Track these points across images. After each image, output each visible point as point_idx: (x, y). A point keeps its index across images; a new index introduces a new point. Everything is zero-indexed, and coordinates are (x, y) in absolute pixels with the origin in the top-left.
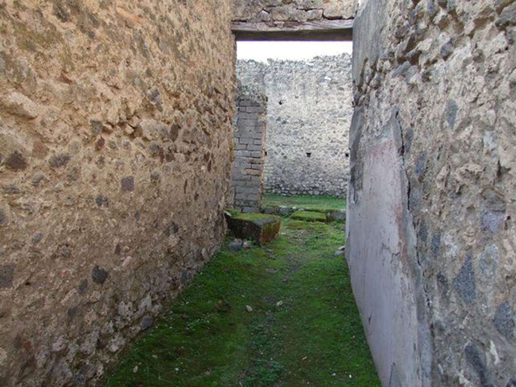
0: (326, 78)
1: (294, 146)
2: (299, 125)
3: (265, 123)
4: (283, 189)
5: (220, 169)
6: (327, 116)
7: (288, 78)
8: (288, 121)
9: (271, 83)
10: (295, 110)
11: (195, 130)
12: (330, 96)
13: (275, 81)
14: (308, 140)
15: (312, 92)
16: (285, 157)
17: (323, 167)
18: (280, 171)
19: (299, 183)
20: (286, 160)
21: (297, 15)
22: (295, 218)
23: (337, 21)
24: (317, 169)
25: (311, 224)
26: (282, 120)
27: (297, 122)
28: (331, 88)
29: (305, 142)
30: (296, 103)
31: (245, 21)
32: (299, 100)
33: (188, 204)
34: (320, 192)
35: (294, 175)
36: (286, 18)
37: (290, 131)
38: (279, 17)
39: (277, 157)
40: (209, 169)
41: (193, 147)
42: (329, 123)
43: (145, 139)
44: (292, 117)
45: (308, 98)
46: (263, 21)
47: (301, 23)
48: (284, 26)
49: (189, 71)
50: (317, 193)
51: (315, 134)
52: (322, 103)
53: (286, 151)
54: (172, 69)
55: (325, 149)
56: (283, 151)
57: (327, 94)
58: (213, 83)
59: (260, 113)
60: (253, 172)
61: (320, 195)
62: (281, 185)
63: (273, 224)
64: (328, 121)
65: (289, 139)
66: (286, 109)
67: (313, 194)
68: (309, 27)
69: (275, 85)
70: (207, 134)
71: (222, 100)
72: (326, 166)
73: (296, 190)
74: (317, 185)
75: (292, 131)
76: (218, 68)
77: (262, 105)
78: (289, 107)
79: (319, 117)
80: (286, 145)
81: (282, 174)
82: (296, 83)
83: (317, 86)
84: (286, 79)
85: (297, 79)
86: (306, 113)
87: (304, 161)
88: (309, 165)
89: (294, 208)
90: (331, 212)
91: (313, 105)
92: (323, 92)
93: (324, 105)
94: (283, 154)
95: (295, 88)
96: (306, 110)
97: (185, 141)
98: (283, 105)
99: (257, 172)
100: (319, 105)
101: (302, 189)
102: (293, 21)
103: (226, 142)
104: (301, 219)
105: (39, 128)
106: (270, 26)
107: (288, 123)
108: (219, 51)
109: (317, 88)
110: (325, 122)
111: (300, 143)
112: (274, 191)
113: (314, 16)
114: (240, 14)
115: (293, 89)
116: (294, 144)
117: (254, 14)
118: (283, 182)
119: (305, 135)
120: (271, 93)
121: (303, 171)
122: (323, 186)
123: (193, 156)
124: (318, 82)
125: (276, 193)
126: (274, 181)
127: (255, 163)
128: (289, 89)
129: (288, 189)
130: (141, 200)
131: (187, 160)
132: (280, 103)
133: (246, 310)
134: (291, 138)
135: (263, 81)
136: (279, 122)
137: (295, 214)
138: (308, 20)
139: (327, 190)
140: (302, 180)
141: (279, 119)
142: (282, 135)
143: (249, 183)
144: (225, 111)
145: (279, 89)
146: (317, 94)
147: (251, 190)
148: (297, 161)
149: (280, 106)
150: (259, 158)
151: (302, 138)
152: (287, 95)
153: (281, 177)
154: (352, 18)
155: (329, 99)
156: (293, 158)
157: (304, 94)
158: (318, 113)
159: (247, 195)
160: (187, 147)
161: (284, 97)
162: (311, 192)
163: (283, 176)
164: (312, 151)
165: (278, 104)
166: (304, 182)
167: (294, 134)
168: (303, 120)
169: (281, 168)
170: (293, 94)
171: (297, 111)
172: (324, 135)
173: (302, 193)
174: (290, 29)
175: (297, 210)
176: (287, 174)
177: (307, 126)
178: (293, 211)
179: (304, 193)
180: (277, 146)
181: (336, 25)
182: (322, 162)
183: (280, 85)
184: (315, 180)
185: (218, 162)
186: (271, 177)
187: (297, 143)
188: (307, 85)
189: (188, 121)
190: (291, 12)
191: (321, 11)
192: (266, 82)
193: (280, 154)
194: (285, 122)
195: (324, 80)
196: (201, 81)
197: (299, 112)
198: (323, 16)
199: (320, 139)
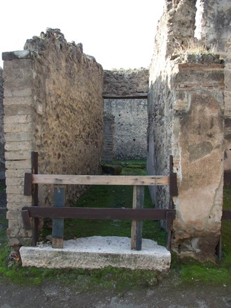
0: (142, 103)
1: (127, 136)
2: (129, 126)
3: (114, 127)
4: (122, 157)
5: (100, 147)
6: (143, 122)
7: (123, 103)
8: (124, 124)
9: (114, 106)
10: (127, 119)
11: (93, 134)
12: (144, 112)
13: (117, 105)
14: (134, 133)
15: (135, 110)
16: (123, 142)
17: (141, 146)
18: (120, 148)
19: (130, 154)
20: (123, 143)
21: (127, 91)
22: (128, 167)
23: (142, 93)
24: (139, 147)
25: (135, 170)
26: (121, 124)
27: (128, 125)
28: (144, 108)
29: (132, 134)
30: (127, 115)
31: (107, 93)
32: (128, 114)
33: (92, 159)
34: (140, 158)
35: (127, 150)
36: (123, 92)
37: (125, 129)
38: (120, 92)
39: (119, 141)
40: (97, 147)
41: (93, 140)
42: (144, 125)
43: (83, 139)
44: (125, 122)
45: (133, 113)
46: (114, 93)
47: (128, 94)
48: (122, 95)
49: (92, 116)
50: (139, 158)
51: (137, 130)
52: (140, 115)
53: (123, 139)
54: (88, 117)
55: (142, 137)
56: (121, 139)
57: (142, 111)
58: (98, 117)
59: (112, 123)
60: (109, 149)
61: (140, 159)
62: (121, 155)
63: (119, 169)
64: (143, 124)
65: (125, 133)
66: (123, 118)
67: (137, 159)
68: (131, 95)
69: (116, 107)
70: (96, 135)
71: (100, 123)
72: (143, 145)
73: (128, 157)
74: (139, 155)
75: (126, 129)
76: (99, 111)
77: (112, 120)
78: (124, 117)
79: (138, 122)
80: (123, 135)
81: (121, 150)
82: (127, 106)
83: (137, 107)
84: (122, 104)
85: (128, 104)
86: (133, 120)
87: (132, 143)
88: (134, 145)
89: (128, 163)
90: (144, 165)
91: (136, 116)
92: (140, 110)
93: (141, 116)
94: (121, 140)
95: (127, 108)
96: (132, 118)
97: (91, 138)
98: (121, 116)
99: (111, 148)
100: (138, 116)
101: (131, 157)
102: (125, 93)
103: (101, 137)
104: (131, 167)
105: (68, 138)
106: (117, 95)
107: (124, 125)
108: (99, 106)
109: (137, 108)
110: (142, 124)
111: (130, 135)
112: (117, 158)
113: (133, 91)
114: (105, 90)
115: (126, 109)
116: (127, 135)
117: (111, 91)
118: (122, 153)
119: (132, 131)
120: (115, 111)
121: (132, 148)
122: (142, 155)
123: (93, 143)
124: (138, 105)
125: (118, 159)
126: (117, 153)
127: (110, 145)
128: (124, 108)
129: (124, 157)
130: (83, 156)
131: (92, 144)
132: (120, 115)
133: (113, 192)
134: (125, 132)
135: (111, 105)
136: (119, 125)
137: (128, 166)
138: (131, 93)
139: (144, 157)
140: (131, 153)
141: (119, 123)
142: (121, 131)
143: (107, 153)
144: (101, 126)
145: (119, 109)
146: (138, 111)
147: (108, 156)
148: (129, 143)
149: (119, 117)
150: (112, 142)
151: (131, 132)
152: (123, 111)
153: (121, 151)
154: (147, 92)
155: (143, 113)
156: (126, 142)
157: (131, 111)
158: (138, 120)
159: (107, 158)
160: (91, 140)
161: (121, 112)
162: (136, 158)
163: (122, 150)
164: (136, 138)
165: (118, 116)
166: (132, 153)
167: (127, 130)
168: (131, 123)
169: (120, 147)
170: (126, 111)
171: (128, 119)
172: (141, 130)
173: (131, 159)
174: (125, 96)
175: (129, 164)
176: (124, 149)
177: (133, 126)
178: (127, 165)
179: (133, 158)
180: (118, 136)
181: (141, 94)
182: (141, 143)
183: (119, 107)
184: (137, 152)
185: (99, 145)
186: (116, 151)
187: (128, 135)
188: (133, 107)
189: (91, 132)
190: (124, 90)
191: (135, 90)
192: (112, 105)
193: (120, 140)
194: (122, 125)
195: (141, 104)
196: (95, 118)
197: (129, 120)
198: (137, 92)
199: (140, 132)
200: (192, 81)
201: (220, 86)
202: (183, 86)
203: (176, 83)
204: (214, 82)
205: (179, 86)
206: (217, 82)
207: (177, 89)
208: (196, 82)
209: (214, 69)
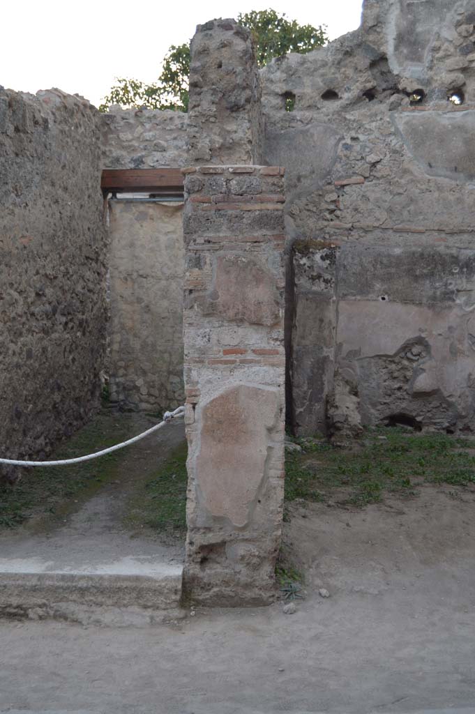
200: (219, 232)
201: (275, 239)
202: (203, 241)
203: (187, 236)
204: (264, 232)
205: (195, 241)
206: (269, 233)
207: (189, 247)
208: (228, 234)
209: (264, 206)
